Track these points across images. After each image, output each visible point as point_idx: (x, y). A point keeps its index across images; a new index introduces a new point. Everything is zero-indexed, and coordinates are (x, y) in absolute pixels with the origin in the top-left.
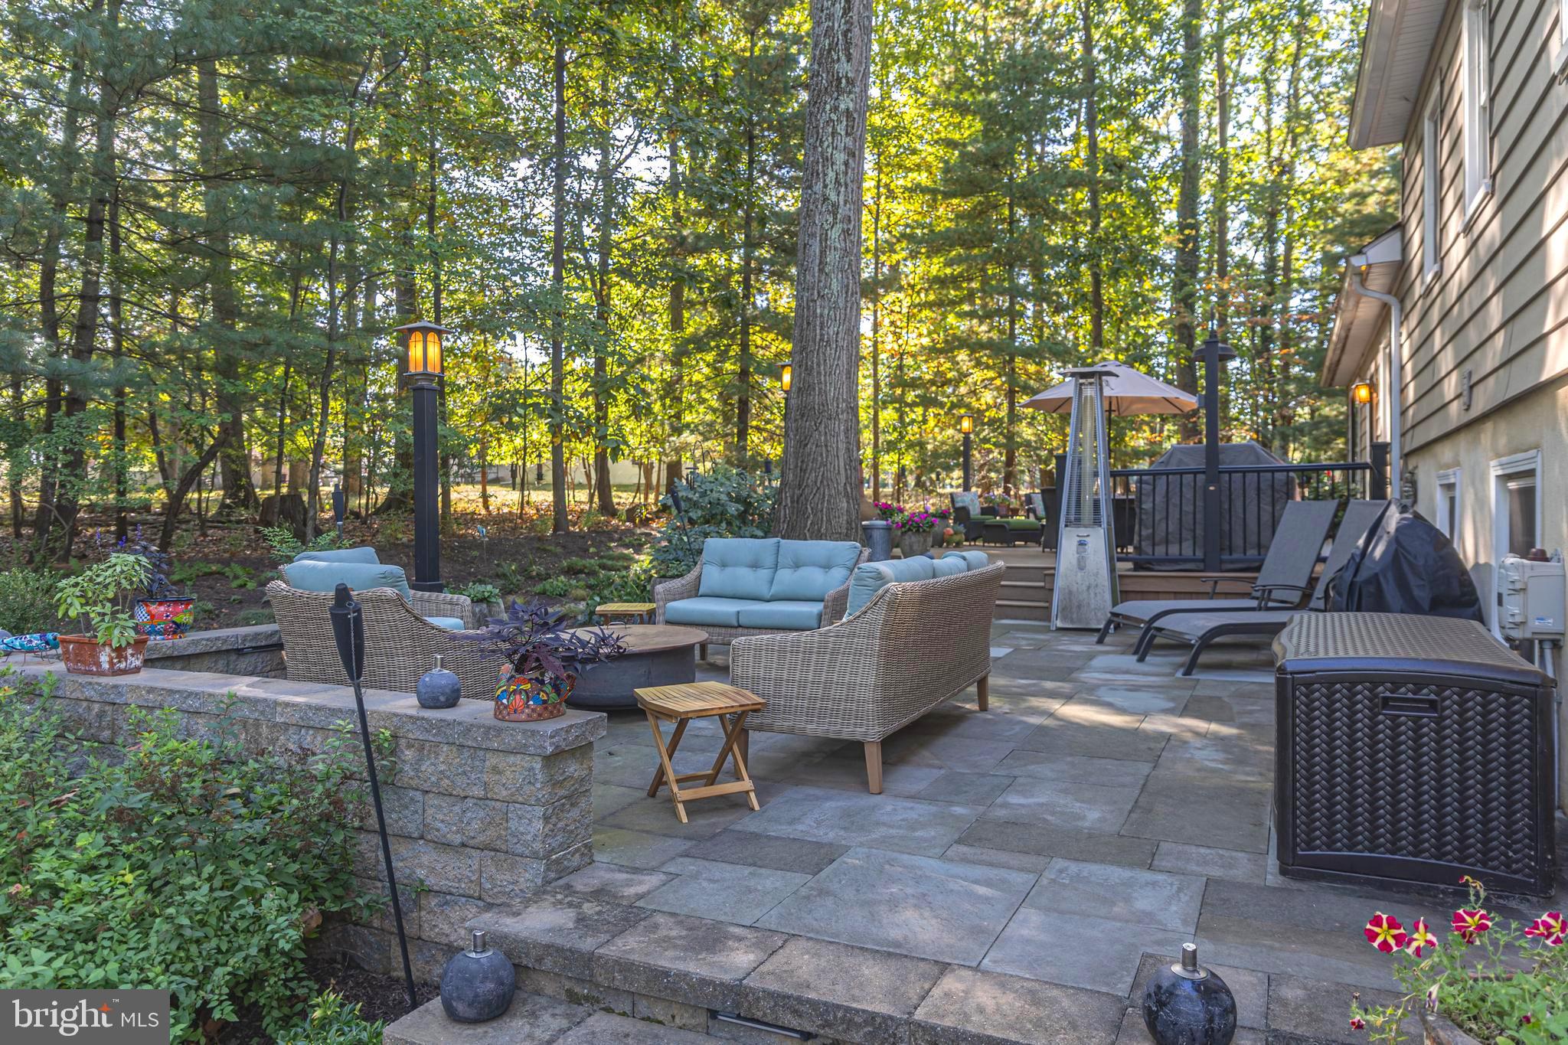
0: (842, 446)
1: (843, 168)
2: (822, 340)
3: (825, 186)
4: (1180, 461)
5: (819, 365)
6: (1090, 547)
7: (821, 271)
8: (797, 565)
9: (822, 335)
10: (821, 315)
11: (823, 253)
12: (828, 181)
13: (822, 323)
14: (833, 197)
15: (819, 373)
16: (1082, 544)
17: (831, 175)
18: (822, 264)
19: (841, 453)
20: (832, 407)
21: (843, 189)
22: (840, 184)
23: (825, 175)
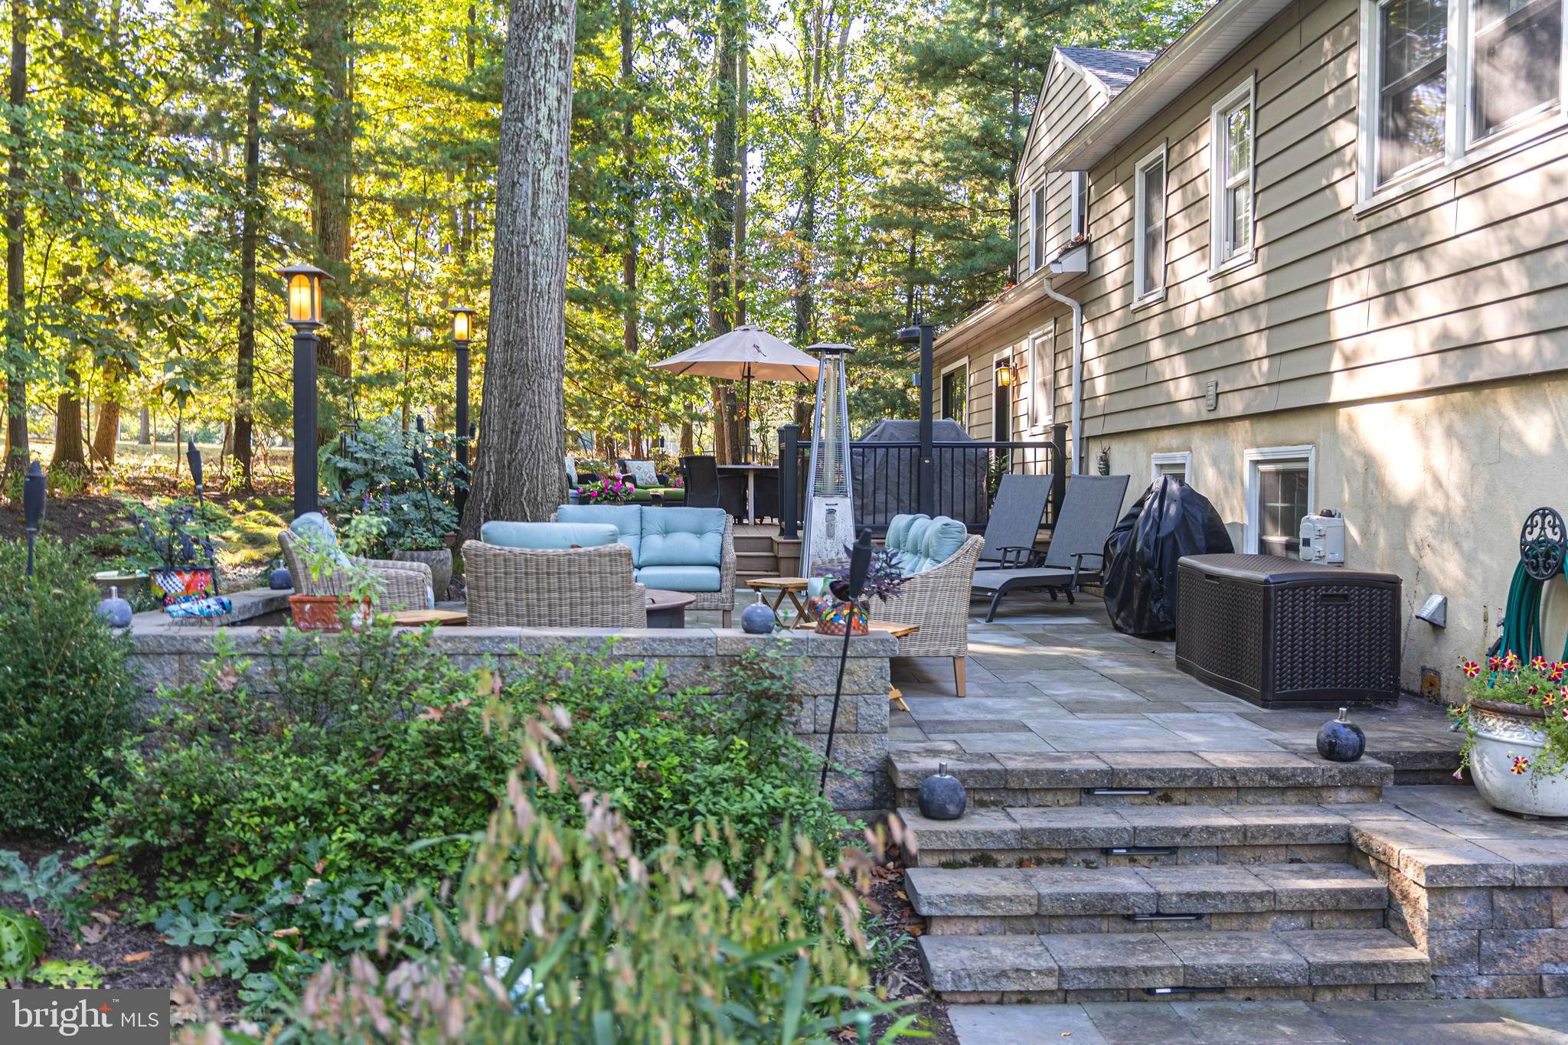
0: (554, 408)
1: (556, 104)
2: (535, 290)
3: (538, 122)
4: (892, 436)
5: (532, 318)
6: (838, 516)
7: (534, 214)
8: (666, 532)
9: (535, 285)
10: (534, 263)
11: (536, 194)
12: (540, 117)
13: (535, 272)
14: (546, 134)
15: (532, 326)
16: (831, 512)
17: (544, 110)
18: (535, 207)
19: (553, 414)
20: (545, 365)
21: (555, 127)
22: (552, 121)
23: (538, 109)
